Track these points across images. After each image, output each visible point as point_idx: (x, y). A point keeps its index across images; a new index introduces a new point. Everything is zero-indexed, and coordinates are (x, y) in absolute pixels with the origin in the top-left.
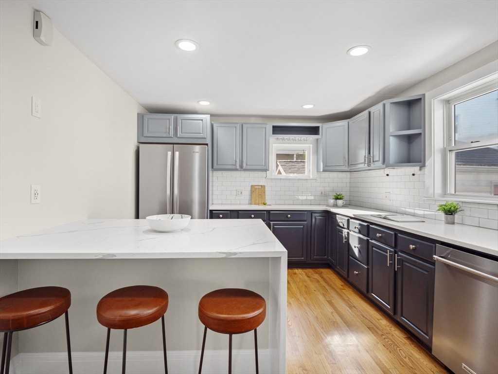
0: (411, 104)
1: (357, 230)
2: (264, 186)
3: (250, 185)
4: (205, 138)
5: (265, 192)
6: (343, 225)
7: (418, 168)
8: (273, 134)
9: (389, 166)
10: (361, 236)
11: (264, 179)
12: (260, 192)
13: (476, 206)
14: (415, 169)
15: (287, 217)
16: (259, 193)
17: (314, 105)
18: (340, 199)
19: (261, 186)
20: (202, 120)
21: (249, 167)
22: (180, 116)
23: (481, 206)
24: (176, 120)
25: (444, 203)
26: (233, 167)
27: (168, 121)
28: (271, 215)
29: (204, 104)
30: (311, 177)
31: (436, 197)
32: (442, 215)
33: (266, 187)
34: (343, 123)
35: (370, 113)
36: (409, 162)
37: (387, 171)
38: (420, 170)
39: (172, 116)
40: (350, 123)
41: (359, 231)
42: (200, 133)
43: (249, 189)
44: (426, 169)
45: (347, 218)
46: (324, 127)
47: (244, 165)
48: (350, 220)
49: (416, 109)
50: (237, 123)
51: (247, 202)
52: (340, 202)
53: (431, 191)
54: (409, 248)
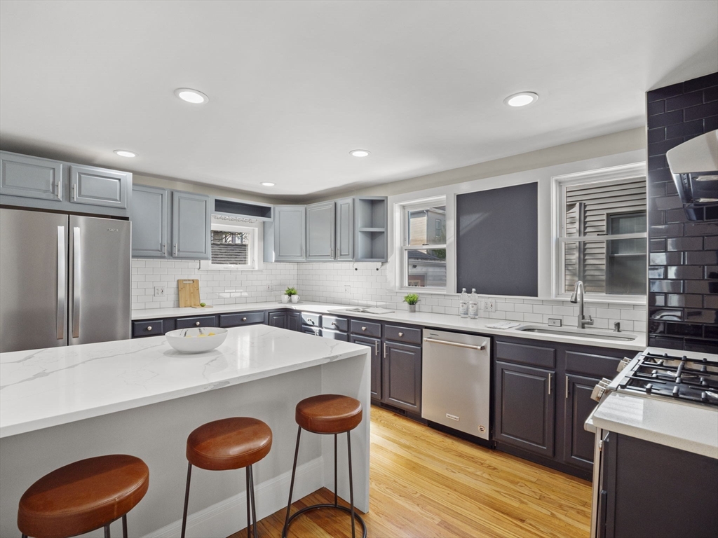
0: (374, 204)
1: (333, 327)
2: (198, 281)
3: (176, 280)
4: (125, 209)
5: (198, 289)
6: (313, 323)
7: (380, 264)
8: (216, 210)
9: (357, 261)
10: (338, 332)
11: (196, 270)
12: (192, 289)
13: (430, 297)
14: (378, 264)
15: (242, 320)
16: (190, 290)
17: (276, 184)
18: (294, 294)
19: (193, 281)
20: (120, 180)
21: (182, 254)
22: (76, 168)
23: (433, 296)
24: (69, 172)
25: (407, 295)
26: (158, 254)
27: (51, 171)
28: (222, 320)
29: (126, 156)
30: (257, 268)
31: (397, 290)
32: (406, 305)
33: (200, 283)
34: (301, 208)
35: (336, 204)
36: (372, 258)
37: (357, 265)
38: (382, 265)
39: (61, 166)
40: (308, 210)
41: (337, 326)
42: (116, 200)
43: (174, 285)
44: (388, 266)
45: (318, 315)
46: (277, 209)
47: (176, 250)
48: (323, 316)
49: (379, 209)
50: (163, 189)
51: (171, 304)
52: (295, 298)
53: (392, 284)
54: (398, 335)
